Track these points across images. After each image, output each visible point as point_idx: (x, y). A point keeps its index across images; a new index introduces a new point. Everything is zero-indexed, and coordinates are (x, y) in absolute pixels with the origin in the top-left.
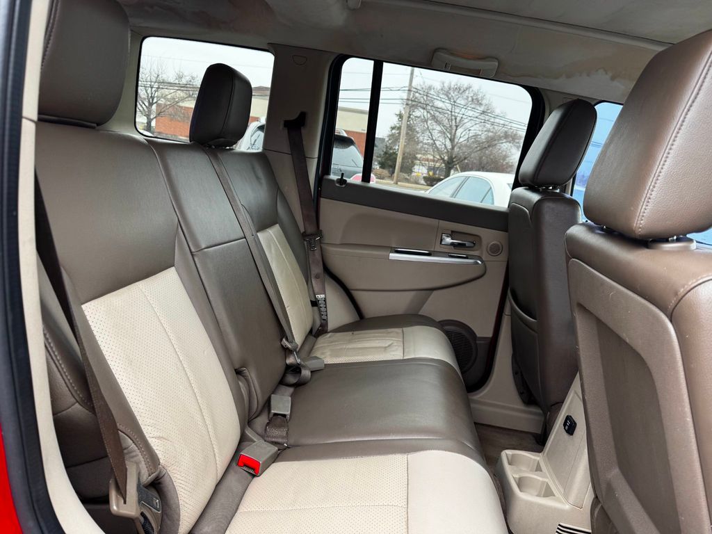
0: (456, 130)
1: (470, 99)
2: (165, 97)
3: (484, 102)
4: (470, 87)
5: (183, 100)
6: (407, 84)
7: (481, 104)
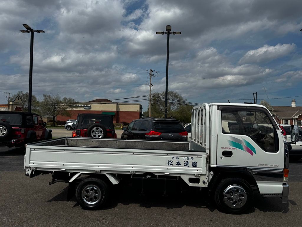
0: (170, 107)
1: (174, 96)
2: (60, 108)
3: (179, 96)
4: (173, 92)
5: (67, 108)
6: (149, 94)
7: (178, 97)
